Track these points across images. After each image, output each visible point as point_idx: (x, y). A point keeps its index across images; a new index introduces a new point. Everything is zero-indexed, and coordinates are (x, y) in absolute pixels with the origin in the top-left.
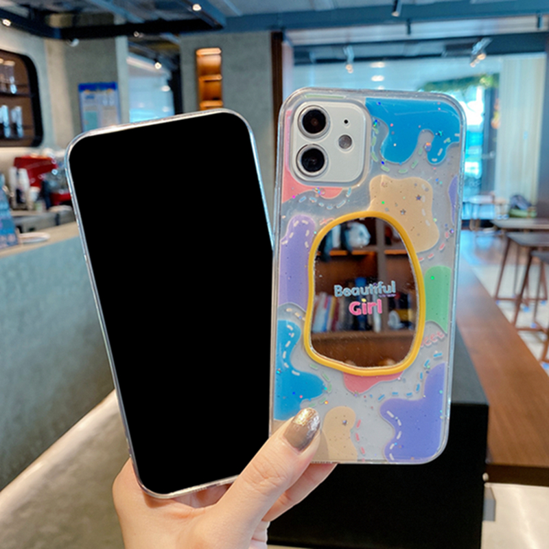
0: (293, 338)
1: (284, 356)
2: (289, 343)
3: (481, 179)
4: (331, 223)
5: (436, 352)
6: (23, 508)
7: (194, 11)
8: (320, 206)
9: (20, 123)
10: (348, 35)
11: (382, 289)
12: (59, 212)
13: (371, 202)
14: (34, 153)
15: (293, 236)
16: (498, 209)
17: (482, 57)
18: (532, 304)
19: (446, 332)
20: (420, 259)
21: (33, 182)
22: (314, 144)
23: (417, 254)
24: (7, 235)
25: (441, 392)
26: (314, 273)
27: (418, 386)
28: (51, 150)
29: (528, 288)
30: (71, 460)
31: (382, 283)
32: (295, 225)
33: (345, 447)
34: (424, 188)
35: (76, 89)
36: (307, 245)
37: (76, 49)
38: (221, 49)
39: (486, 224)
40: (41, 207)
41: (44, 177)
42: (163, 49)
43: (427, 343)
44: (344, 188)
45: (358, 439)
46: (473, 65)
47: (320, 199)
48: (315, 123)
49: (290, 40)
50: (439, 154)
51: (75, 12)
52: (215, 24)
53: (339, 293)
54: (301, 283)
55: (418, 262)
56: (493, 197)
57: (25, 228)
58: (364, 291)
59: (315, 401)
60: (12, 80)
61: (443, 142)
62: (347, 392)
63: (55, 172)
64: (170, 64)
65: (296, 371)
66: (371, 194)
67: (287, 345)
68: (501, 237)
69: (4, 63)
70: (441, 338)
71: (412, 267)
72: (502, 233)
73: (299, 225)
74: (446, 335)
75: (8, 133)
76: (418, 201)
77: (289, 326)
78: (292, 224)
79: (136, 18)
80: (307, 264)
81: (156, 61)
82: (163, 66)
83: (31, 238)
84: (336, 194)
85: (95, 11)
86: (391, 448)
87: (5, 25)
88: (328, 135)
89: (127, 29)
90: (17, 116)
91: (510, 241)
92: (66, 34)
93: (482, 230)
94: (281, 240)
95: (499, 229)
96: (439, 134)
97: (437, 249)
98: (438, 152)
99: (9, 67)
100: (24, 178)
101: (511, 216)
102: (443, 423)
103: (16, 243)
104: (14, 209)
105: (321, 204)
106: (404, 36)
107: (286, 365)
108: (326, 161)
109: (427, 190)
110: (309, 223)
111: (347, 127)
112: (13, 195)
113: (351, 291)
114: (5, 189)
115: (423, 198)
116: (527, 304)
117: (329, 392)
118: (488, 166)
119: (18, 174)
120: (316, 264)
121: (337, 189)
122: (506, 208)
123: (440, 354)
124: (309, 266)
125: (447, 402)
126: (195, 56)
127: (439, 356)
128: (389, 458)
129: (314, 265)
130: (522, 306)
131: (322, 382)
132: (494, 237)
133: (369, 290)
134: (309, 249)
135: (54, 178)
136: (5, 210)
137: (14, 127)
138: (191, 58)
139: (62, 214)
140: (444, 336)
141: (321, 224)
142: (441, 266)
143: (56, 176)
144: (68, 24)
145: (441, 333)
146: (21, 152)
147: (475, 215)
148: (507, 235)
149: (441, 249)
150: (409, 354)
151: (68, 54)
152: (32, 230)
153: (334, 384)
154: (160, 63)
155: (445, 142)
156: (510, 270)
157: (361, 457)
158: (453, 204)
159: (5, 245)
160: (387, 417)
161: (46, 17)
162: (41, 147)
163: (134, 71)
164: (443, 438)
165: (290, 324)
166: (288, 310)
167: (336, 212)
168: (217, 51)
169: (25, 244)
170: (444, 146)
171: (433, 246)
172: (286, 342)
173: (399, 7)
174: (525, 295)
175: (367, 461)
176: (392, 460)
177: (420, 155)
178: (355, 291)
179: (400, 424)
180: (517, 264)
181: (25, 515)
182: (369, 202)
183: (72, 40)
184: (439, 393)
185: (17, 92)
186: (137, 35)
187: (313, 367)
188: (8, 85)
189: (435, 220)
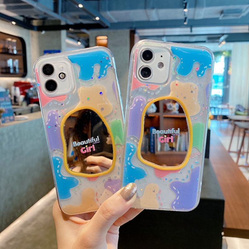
0: (133, 152)
1: (128, 159)
2: (131, 153)
3: (223, 97)
4: (152, 101)
5: (196, 161)
6: (11, 240)
7: (96, 20)
8: (148, 93)
9: (17, 66)
10: (164, 32)
11: (174, 132)
12: (33, 107)
13: (171, 93)
14: (23, 80)
15: (136, 106)
16: (230, 111)
17: (224, 43)
18: (245, 155)
19: (201, 153)
20: (191, 119)
21: (22, 93)
22: (147, 66)
23: (190, 117)
24: (9, 116)
25: (197, 179)
26: (144, 122)
27: (188, 176)
28: (30, 79)
29: (243, 148)
30: (33, 219)
31: (174, 129)
32: (137, 101)
33: (153, 202)
34: (195, 88)
35: (43, 52)
36: (141, 110)
37: (43, 35)
38: (107, 37)
39: (225, 117)
40: (25, 104)
41: (27, 91)
42: (82, 36)
43: (192, 157)
44: (159, 86)
45: (159, 199)
46: (220, 46)
47: (148, 90)
48: (148, 56)
49: (138, 33)
50: (202, 73)
51: (44, 19)
52: (105, 26)
53: (154, 132)
54: (138, 127)
55: (190, 120)
56: (228, 105)
57: (17, 113)
58: (166, 132)
59: (141, 180)
60: (15, 48)
61: (204, 68)
62: (156, 177)
63: (32, 89)
64: (85, 42)
65: (133, 166)
66: (171, 89)
67: (130, 154)
68: (231, 124)
69: (12, 40)
70: (199, 155)
71: (187, 122)
72: (232, 122)
73: (138, 101)
74: (201, 154)
75: (12, 71)
76: (192, 93)
77: (131, 146)
78: (135, 100)
79: (71, 22)
80: (141, 119)
81: (78, 41)
82: (81, 43)
83: (20, 118)
84: (155, 88)
85: (53, 19)
86: (174, 203)
87: (13, 24)
88: (153, 62)
89: (66, 27)
90: (16, 63)
91: (235, 125)
92: (40, 29)
93: (223, 120)
94: (130, 107)
95: (230, 120)
96: (202, 64)
97: (199, 115)
98: (201, 72)
99: (14, 42)
100: (18, 91)
101: (236, 114)
102: (197, 194)
103: (13, 120)
104: (13, 105)
105: (149, 92)
106: (189, 33)
107: (129, 163)
108: (152, 73)
109: (196, 88)
110: (143, 100)
111: (162, 59)
112: (13, 98)
113: (160, 132)
114: (9, 96)
115: (194, 92)
116: (243, 155)
117: (148, 177)
118: (226, 92)
119: (15, 89)
120: (145, 119)
121: (156, 86)
122: (234, 111)
123: (198, 162)
124: (142, 119)
125: (200, 184)
126: (96, 39)
127: (197, 163)
128: (173, 208)
129: (144, 119)
130: (241, 155)
131: (145, 172)
132: (228, 123)
133: (168, 132)
134: (142, 112)
135: (31, 91)
136: (9, 105)
137: (14, 68)
138: (94, 40)
139: (34, 108)
140: (200, 154)
141: (148, 101)
142: (200, 123)
143: (32, 91)
144: (41, 24)
145: (199, 153)
146: (17, 79)
147: (220, 113)
148: (234, 123)
149: (201, 115)
150: (184, 162)
151: (40, 37)
152: (20, 114)
153: (150, 173)
154: (80, 42)
155: (205, 68)
156: (235, 139)
157: (160, 207)
158: (207, 95)
159: (9, 121)
160: (173, 189)
161: (31, 21)
162: (26, 77)
163: (69, 46)
164: (198, 201)
165: (132, 145)
166: (131, 139)
167: (155, 96)
168: (106, 37)
169: (17, 120)
170: (204, 70)
171: (197, 114)
172: (130, 153)
173: (187, 20)
174: (242, 150)
175: (163, 209)
176: (174, 209)
177: (194, 73)
178: (162, 132)
179: (178, 193)
180: (239, 136)
181: (12, 244)
182: (170, 93)
183: (42, 31)
184: (197, 180)
185: (17, 53)
186: (70, 29)
187: (141, 165)
188: (13, 50)
189: (199, 102)
